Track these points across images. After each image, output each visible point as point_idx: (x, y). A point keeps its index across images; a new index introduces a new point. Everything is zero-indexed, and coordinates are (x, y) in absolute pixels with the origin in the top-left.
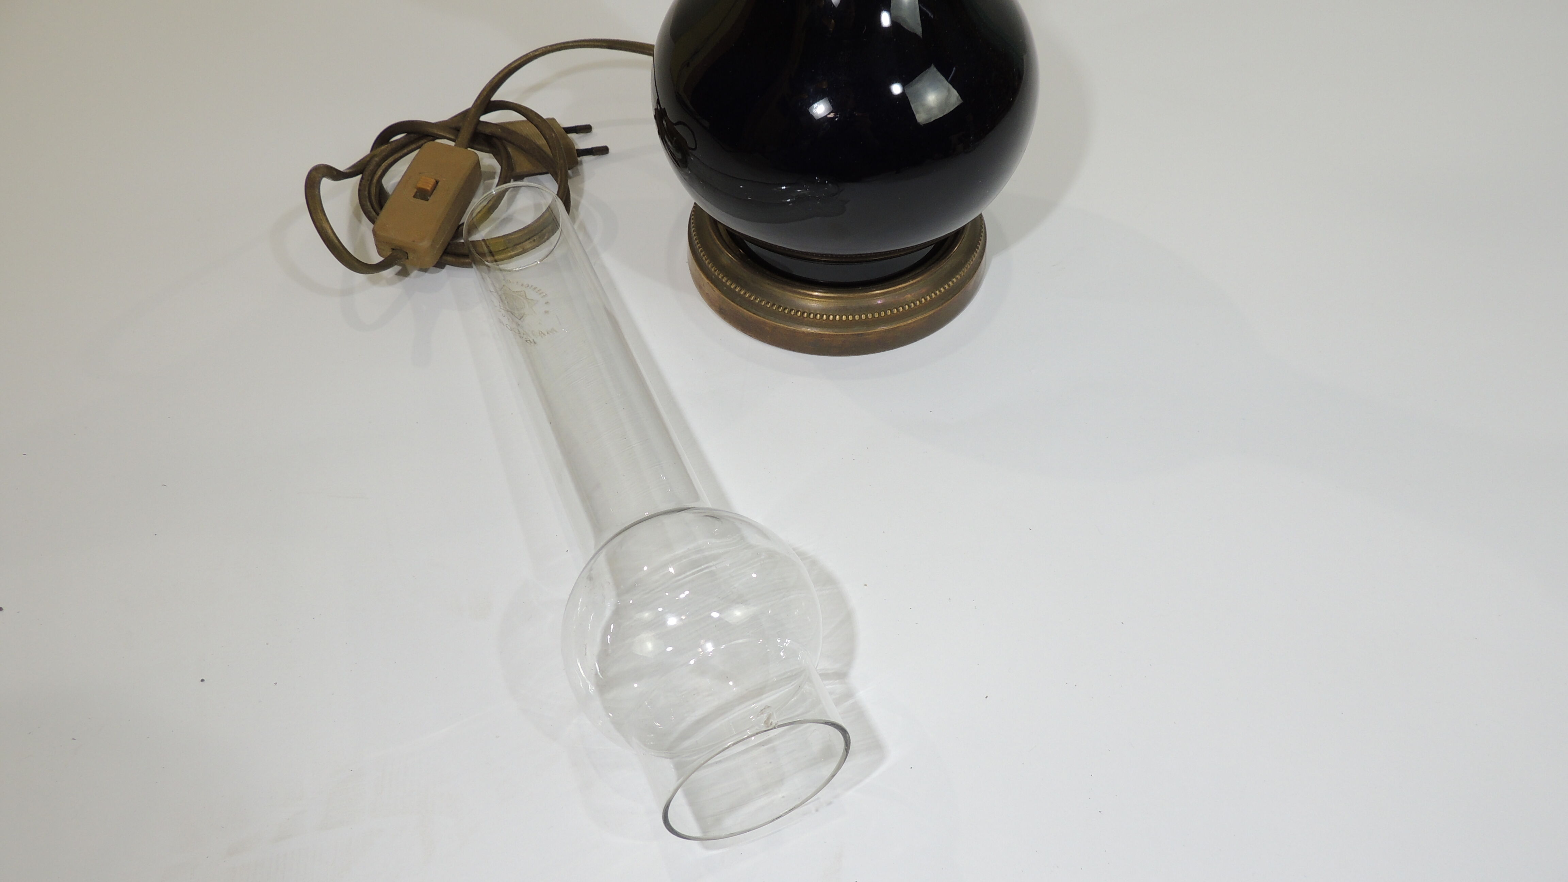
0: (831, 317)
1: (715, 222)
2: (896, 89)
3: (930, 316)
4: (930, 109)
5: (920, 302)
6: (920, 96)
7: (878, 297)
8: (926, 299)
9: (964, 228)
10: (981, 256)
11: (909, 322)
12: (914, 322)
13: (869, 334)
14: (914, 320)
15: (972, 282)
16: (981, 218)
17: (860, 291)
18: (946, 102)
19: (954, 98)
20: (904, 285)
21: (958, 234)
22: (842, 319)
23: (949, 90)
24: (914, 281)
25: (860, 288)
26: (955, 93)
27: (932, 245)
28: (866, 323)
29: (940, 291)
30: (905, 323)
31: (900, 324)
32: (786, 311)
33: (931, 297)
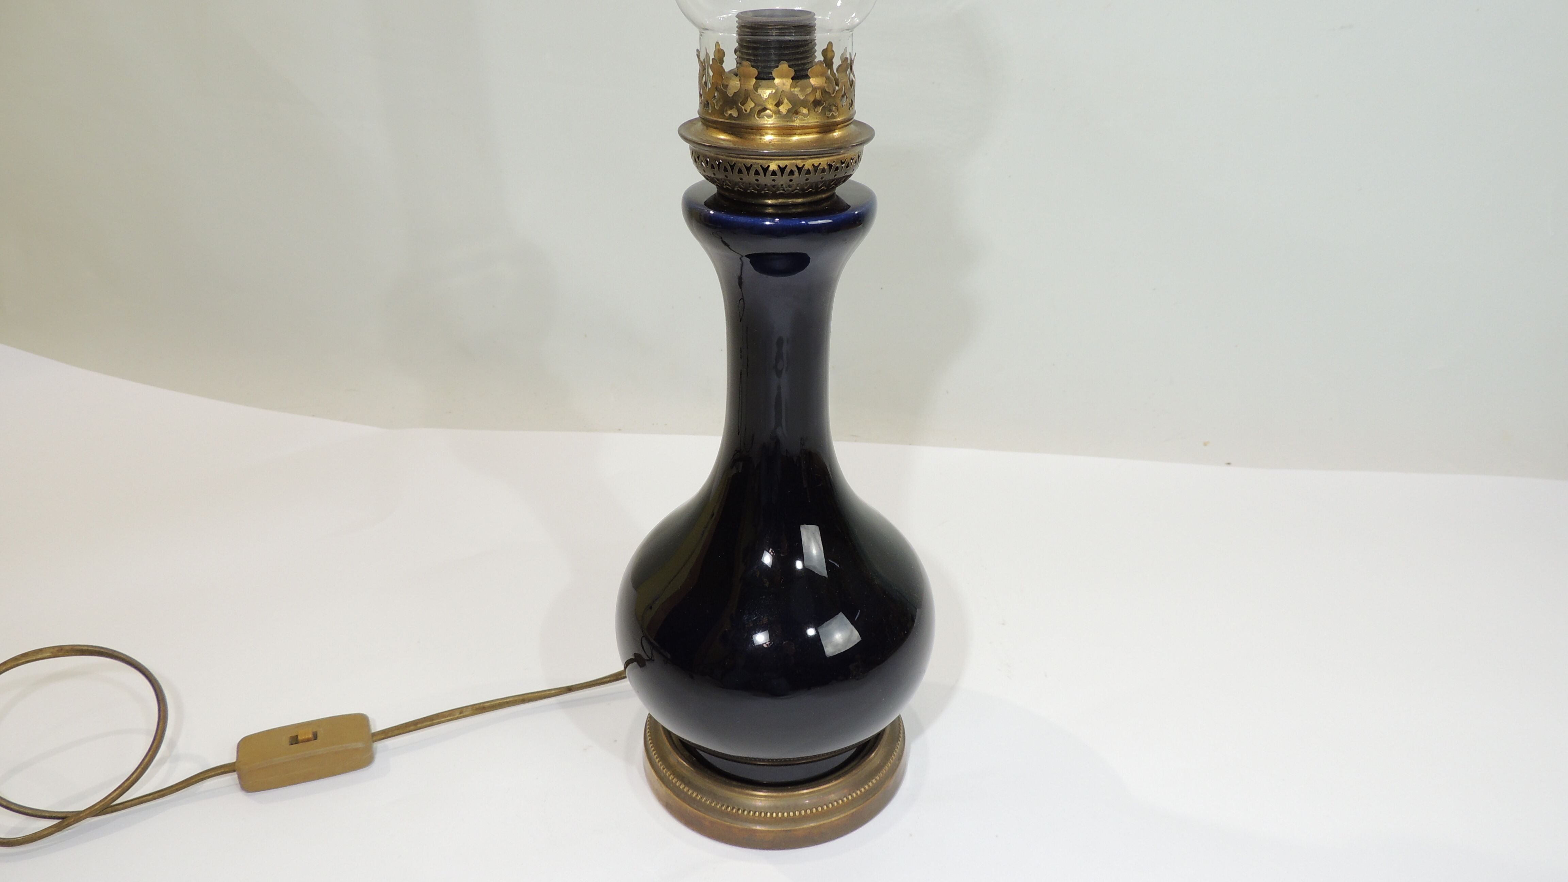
0: (763, 814)
1: (668, 734)
2: (811, 632)
3: (852, 814)
4: (837, 645)
5: (843, 801)
6: (829, 635)
7: (805, 796)
8: (848, 799)
9: (884, 730)
10: (900, 758)
11: (834, 819)
12: (838, 820)
13: (796, 830)
14: (837, 818)
15: (891, 783)
16: (899, 720)
17: (788, 791)
18: (849, 640)
19: (855, 637)
20: (828, 785)
21: (878, 737)
22: (772, 816)
23: (852, 631)
24: (837, 782)
25: (789, 787)
26: (856, 633)
27: (854, 748)
28: (794, 820)
29: (860, 791)
30: (829, 820)
31: (825, 822)
32: (724, 808)
33: (852, 796)
